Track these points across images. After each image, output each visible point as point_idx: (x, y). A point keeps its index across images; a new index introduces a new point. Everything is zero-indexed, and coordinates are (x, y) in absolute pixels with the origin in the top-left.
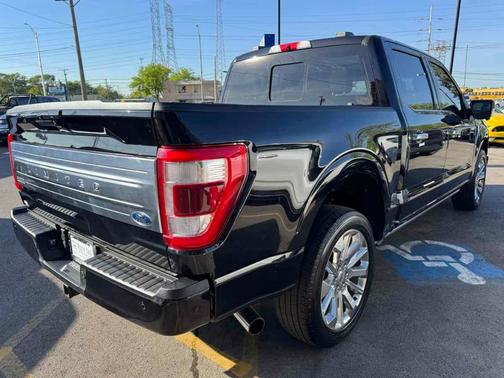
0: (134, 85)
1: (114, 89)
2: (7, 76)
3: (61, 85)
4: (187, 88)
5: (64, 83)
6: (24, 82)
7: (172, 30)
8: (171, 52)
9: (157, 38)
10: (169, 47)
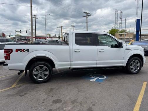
4: (123, 35)
7: (122, 18)
8: (120, 25)
9: (116, 21)
10: (120, 23)
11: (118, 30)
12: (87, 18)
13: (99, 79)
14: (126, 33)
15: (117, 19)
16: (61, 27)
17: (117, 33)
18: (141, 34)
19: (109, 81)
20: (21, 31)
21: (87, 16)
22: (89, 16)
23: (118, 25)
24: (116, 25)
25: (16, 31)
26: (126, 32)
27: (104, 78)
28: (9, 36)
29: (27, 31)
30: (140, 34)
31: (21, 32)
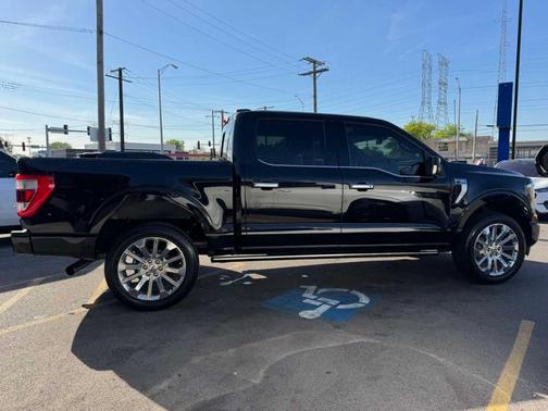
4: (449, 146)
7: (446, 84)
8: (442, 107)
9: (427, 95)
10: (440, 103)
12: (315, 79)
13: (340, 307)
14: (465, 139)
15: (427, 87)
16: (220, 114)
17: (431, 138)
18: (517, 140)
19: (379, 316)
20: (66, 127)
21: (315, 72)
22: (321, 71)
24: (426, 109)
25: (48, 130)
26: (462, 135)
27: (360, 305)
28: (24, 146)
29: (88, 128)
30: (511, 140)
31: (66, 133)
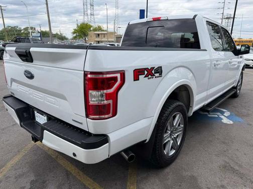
0: (74, 33)
1: (64, 35)
2: (12, 27)
3: (38, 32)
4: (100, 35)
5: (40, 31)
6: (20, 31)
7: (93, 6)
8: (92, 17)
9: (86, 10)
10: (91, 15)
11: (92, 26)
14: (105, 32)
15: (85, 6)
17: (90, 31)
23: (90, 17)
24: (86, 17)
